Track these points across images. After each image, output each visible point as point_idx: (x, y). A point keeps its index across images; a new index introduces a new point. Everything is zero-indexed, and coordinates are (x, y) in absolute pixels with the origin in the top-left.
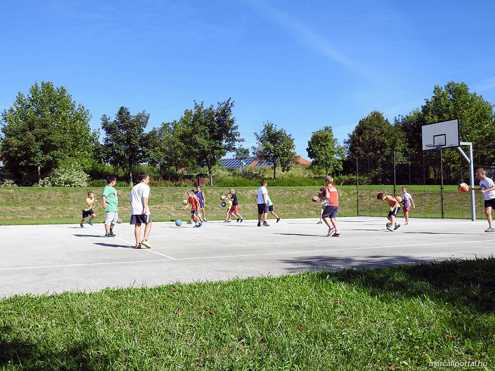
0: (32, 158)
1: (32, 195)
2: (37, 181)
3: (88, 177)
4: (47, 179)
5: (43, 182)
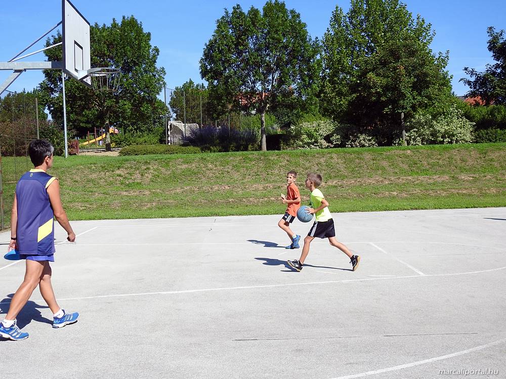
0: (401, 102)
1: (439, 157)
2: (400, 136)
3: (474, 126)
4: (414, 131)
5: (408, 136)
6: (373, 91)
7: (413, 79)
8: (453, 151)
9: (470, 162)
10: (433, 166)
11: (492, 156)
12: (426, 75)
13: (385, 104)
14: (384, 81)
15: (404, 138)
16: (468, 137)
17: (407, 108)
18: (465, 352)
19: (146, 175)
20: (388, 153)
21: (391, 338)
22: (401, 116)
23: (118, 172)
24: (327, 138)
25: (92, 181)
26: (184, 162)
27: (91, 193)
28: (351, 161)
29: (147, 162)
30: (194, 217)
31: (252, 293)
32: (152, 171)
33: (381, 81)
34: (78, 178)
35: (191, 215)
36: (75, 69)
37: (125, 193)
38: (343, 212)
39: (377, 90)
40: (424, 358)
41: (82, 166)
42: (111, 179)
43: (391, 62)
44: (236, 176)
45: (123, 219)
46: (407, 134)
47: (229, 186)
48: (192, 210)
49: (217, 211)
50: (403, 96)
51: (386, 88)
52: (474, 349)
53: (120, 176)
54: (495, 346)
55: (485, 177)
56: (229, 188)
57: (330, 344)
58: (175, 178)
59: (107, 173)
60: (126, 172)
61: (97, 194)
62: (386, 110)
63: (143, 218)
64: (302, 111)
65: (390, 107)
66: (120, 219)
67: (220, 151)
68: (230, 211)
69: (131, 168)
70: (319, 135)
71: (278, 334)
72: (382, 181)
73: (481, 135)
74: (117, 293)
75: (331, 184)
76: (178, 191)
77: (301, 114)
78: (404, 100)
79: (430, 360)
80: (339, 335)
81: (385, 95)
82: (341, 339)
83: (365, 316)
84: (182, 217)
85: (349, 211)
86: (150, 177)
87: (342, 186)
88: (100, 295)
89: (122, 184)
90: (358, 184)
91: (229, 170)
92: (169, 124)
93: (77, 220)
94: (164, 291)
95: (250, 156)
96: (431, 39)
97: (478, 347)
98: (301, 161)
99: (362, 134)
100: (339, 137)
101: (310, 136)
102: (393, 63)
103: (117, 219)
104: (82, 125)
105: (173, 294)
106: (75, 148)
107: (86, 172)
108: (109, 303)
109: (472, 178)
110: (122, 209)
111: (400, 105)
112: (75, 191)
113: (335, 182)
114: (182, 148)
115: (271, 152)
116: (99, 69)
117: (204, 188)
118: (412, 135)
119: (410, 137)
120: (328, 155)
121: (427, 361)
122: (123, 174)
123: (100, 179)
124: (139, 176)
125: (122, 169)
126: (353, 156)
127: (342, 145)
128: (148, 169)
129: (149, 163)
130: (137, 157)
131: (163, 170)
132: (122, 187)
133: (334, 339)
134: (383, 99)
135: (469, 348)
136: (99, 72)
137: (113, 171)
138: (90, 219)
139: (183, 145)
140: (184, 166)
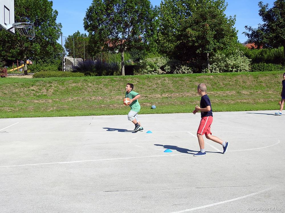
0: (207, 46)
1: (230, 80)
2: (206, 67)
3: (251, 61)
4: (215, 64)
5: (211, 67)
6: (190, 39)
7: (214, 33)
8: (238, 76)
9: (248, 83)
10: (226, 85)
11: (262, 79)
12: (222, 30)
13: (197, 48)
14: (197, 33)
15: (209, 68)
16: (247, 68)
17: (210, 50)
18: (244, 197)
19: (50, 90)
20: (199, 77)
21: (200, 189)
22: (207, 55)
23: (32, 88)
24: (162, 68)
25: (16, 93)
26: (73, 82)
27: (15, 101)
28: (177, 82)
29: (50, 82)
30: (79, 116)
31: (115, 163)
32: (53, 88)
33: (195, 33)
34: (7, 92)
35: (78, 115)
36: (5, 23)
37: (36, 101)
38: (172, 113)
39: (192, 39)
40: (219, 201)
41: (9, 84)
42: (28, 92)
43: (201, 22)
44: (106, 91)
45: (36, 117)
46: (210, 66)
47: (101, 97)
48: (78, 112)
49: (94, 112)
50: (208, 42)
51: (198, 38)
52: (249, 195)
53: (33, 90)
54: (261, 193)
55: (257, 92)
56: (101, 98)
57: (163, 193)
58: (68, 92)
59: (25, 89)
60: (37, 88)
61: (18, 102)
62: (198, 51)
63: (48, 117)
64: (147, 51)
65: (200, 49)
66: (33, 117)
67: (96, 75)
68: (102, 112)
69: (41, 85)
70: (157, 66)
71: (131, 188)
72: (195, 95)
73: (255, 67)
74: (31, 164)
75: (164, 96)
76: (70, 100)
77: (146, 53)
78: (209, 45)
79: (223, 202)
80: (168, 188)
81: (198, 42)
82: (170, 190)
83: (184, 176)
84: (72, 116)
85: (175, 113)
86: (52, 91)
87: (171, 98)
88: (20, 164)
89: (34, 95)
90: (181, 96)
91: (102, 87)
92: (64, 59)
93: (6, 118)
94: (60, 162)
95: (115, 79)
96: (225, 8)
97: (251, 194)
98: (146, 82)
99: (183, 65)
100: (169, 67)
101: (152, 66)
102: (202, 22)
103: (31, 117)
104: (9, 58)
105: (67, 163)
106: (5, 73)
107: (12, 88)
108: (26, 169)
109: (249, 93)
110: (34, 111)
111: (207, 48)
112: (5, 100)
113: (167, 95)
114: (73, 73)
115: (128, 76)
116: (20, 23)
117: (86, 98)
118: (213, 66)
119: (212, 68)
120: (163, 78)
121: (221, 203)
122: (35, 89)
123: (21, 92)
124: (45, 91)
125: (35, 86)
126: (178, 79)
127: (171, 72)
128: (51, 86)
129: (52, 83)
130: (44, 79)
131: (60, 87)
132: (35, 97)
133: (166, 190)
134: (196, 44)
135: (246, 194)
136: (20, 26)
137: (29, 88)
138: (14, 117)
139: (73, 72)
140: (73, 85)
